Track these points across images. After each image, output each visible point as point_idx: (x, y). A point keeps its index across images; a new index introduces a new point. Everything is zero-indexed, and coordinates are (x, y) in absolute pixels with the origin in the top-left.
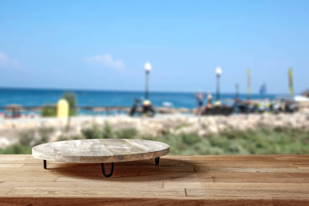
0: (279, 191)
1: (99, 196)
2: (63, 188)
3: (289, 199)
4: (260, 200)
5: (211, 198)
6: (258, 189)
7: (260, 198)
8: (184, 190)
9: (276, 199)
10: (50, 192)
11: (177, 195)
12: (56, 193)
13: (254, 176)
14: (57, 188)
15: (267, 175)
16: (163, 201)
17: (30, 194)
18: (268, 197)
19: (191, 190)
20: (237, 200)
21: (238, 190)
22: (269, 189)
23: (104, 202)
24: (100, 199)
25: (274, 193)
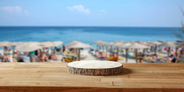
0: (165, 83)
1: (64, 86)
2: (45, 81)
3: (171, 88)
4: (154, 88)
5: (127, 87)
6: (153, 82)
7: (154, 87)
8: (112, 82)
9: (163, 88)
10: (37, 83)
11: (108, 85)
12: (41, 84)
13: (151, 75)
14: (41, 81)
15: (158, 74)
16: (100, 88)
17: (26, 84)
18: (159, 86)
19: (116, 82)
20: (142, 88)
21: (142, 83)
22: (159, 82)
23: (67, 89)
24: (65, 87)
25: (162, 84)
